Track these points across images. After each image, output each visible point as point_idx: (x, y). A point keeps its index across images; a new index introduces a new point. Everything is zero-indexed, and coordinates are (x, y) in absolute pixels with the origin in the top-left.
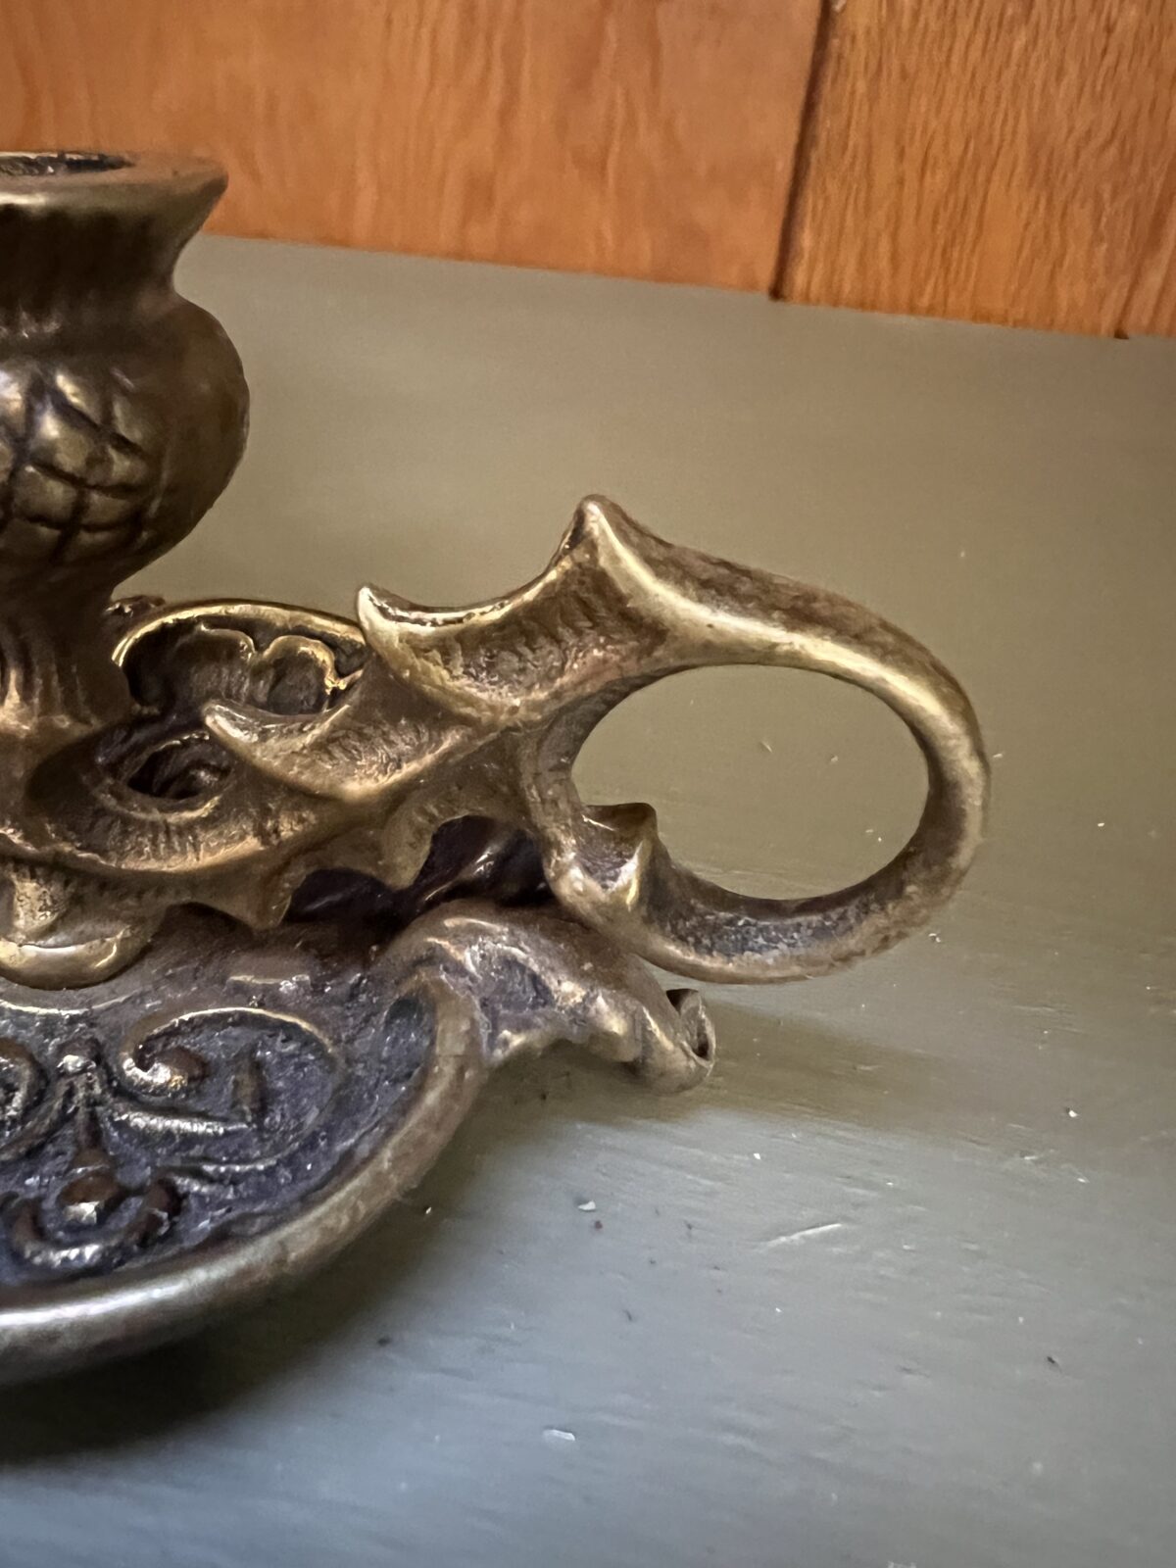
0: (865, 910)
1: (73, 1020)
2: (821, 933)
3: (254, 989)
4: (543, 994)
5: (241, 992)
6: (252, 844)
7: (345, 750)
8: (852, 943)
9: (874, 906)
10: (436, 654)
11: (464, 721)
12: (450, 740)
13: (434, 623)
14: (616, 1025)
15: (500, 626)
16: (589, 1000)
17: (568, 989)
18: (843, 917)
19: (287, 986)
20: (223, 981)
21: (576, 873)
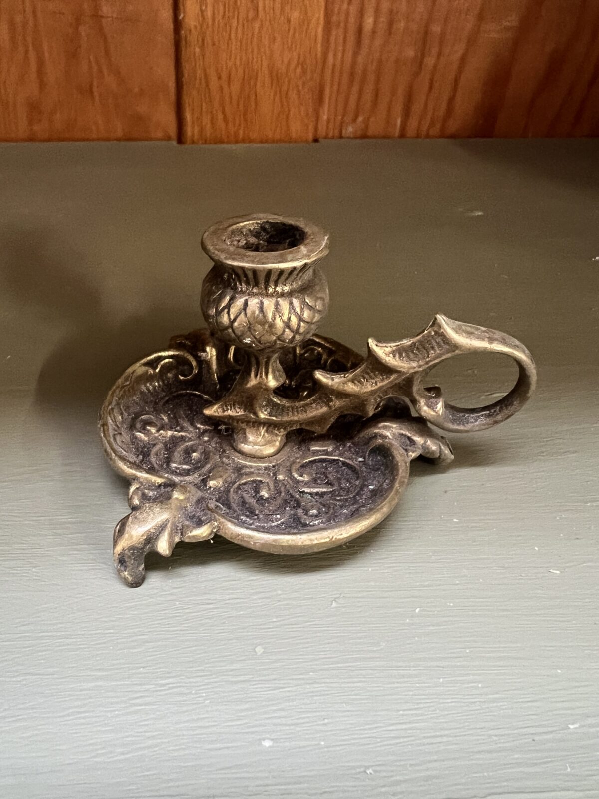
0: (501, 408)
1: (274, 467)
2: (489, 416)
3: (320, 451)
4: (412, 442)
5: (316, 453)
6: (325, 409)
7: (359, 382)
8: (499, 418)
9: (504, 408)
10: (391, 355)
11: (399, 372)
12: (393, 377)
13: (391, 347)
14: (434, 448)
15: (411, 346)
16: (425, 442)
17: (419, 440)
18: (495, 412)
19: (330, 449)
20: (309, 450)
21: (425, 408)
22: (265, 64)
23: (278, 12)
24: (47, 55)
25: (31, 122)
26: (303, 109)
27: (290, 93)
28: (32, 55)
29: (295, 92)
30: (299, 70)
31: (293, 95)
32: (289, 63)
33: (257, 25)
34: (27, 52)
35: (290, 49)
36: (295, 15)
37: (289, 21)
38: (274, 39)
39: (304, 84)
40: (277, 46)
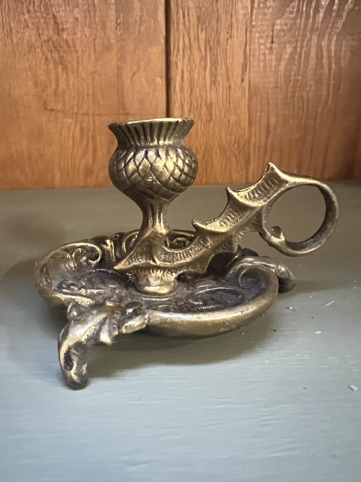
22: (216, 143)
23: (223, 117)
24: (98, 143)
25: (86, 178)
26: (239, 166)
27: (231, 157)
28: (91, 143)
29: (234, 156)
30: (236, 145)
31: (233, 159)
32: (230, 142)
33: (212, 124)
34: (88, 142)
35: (230, 135)
36: (233, 118)
37: (229, 121)
38: (221, 131)
39: (239, 153)
40: (223, 134)
